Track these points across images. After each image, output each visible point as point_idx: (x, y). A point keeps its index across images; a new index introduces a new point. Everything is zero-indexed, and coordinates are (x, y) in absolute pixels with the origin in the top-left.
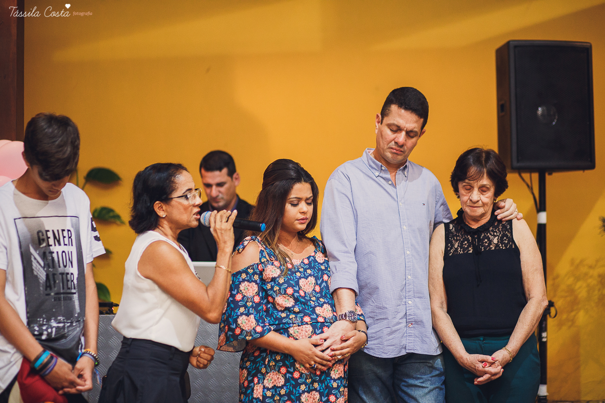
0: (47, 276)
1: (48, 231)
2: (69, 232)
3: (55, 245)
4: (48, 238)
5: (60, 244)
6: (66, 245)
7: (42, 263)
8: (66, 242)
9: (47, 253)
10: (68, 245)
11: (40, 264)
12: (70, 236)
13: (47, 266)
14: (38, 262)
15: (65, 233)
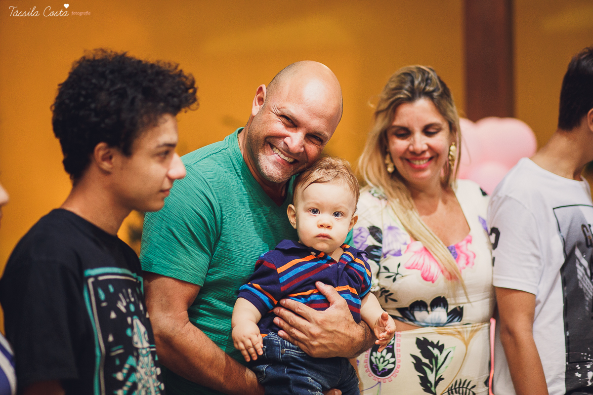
7: (589, 272)
11: (586, 274)
14: (585, 270)
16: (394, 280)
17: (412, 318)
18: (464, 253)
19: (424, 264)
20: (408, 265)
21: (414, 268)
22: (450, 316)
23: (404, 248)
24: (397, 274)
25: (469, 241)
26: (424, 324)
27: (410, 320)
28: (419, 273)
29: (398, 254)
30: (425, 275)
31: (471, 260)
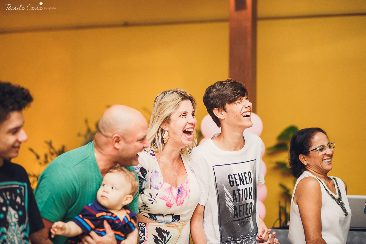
0: (235, 207)
1: (236, 175)
2: (249, 174)
3: (241, 185)
4: (236, 180)
5: (244, 184)
6: (248, 183)
7: (232, 198)
8: (248, 181)
9: (236, 191)
10: (249, 183)
11: (230, 199)
12: (250, 176)
13: (235, 201)
14: (229, 198)
15: (247, 175)
16: (152, 203)
17: (155, 218)
18: (185, 190)
19: (168, 198)
20: (161, 196)
21: (163, 199)
22: (173, 219)
23: (160, 186)
24: (155, 200)
25: (187, 183)
26: (161, 222)
27: (154, 219)
28: (165, 202)
29: (157, 188)
30: (168, 204)
31: (188, 193)
